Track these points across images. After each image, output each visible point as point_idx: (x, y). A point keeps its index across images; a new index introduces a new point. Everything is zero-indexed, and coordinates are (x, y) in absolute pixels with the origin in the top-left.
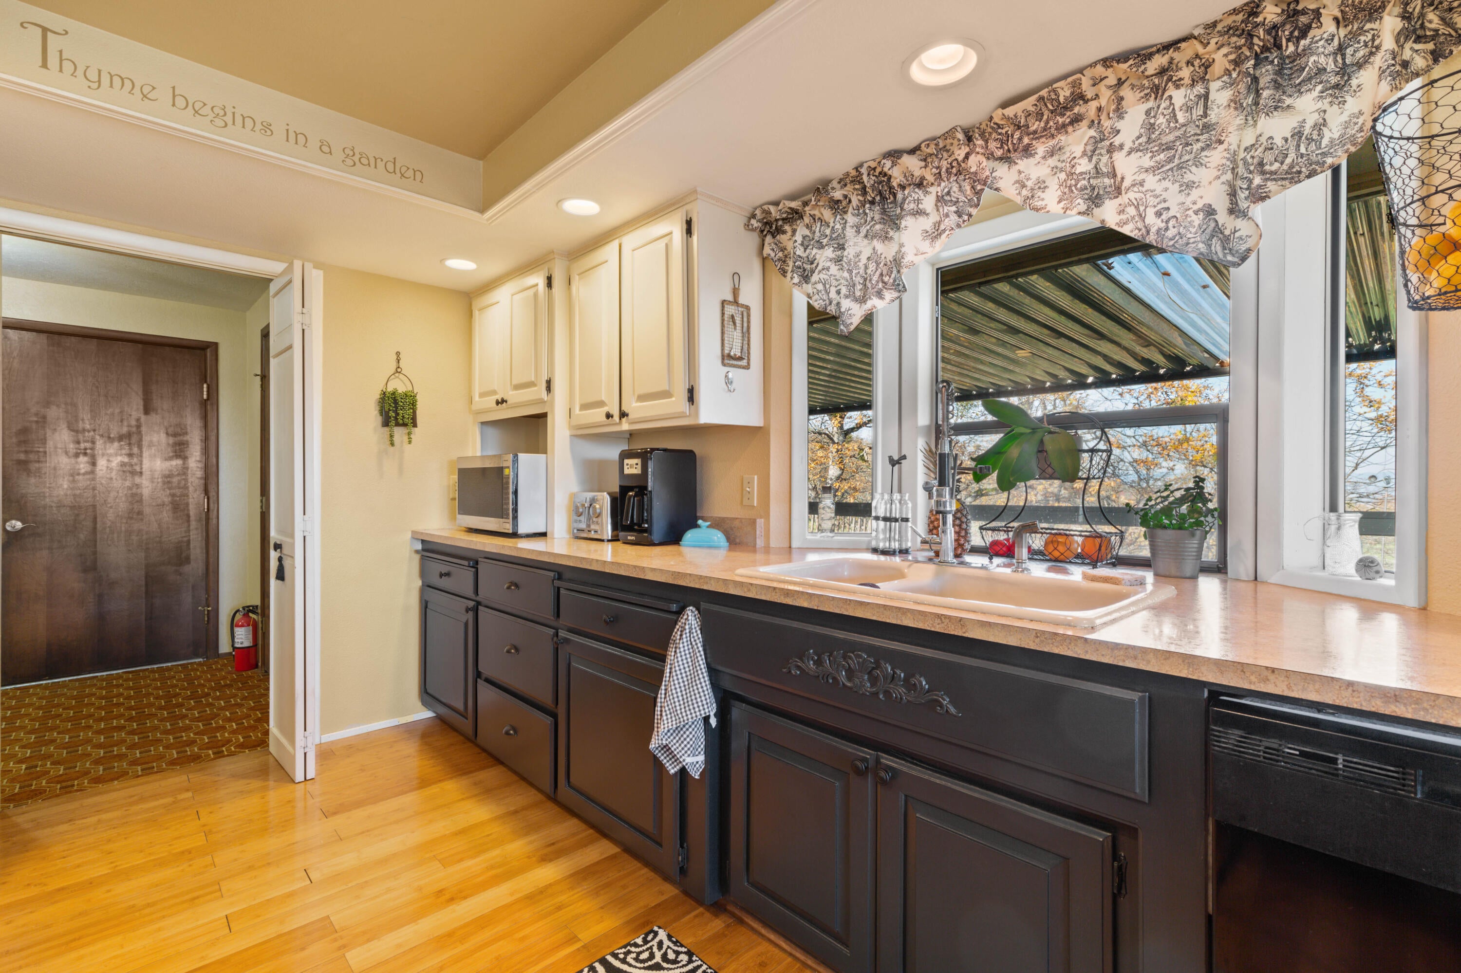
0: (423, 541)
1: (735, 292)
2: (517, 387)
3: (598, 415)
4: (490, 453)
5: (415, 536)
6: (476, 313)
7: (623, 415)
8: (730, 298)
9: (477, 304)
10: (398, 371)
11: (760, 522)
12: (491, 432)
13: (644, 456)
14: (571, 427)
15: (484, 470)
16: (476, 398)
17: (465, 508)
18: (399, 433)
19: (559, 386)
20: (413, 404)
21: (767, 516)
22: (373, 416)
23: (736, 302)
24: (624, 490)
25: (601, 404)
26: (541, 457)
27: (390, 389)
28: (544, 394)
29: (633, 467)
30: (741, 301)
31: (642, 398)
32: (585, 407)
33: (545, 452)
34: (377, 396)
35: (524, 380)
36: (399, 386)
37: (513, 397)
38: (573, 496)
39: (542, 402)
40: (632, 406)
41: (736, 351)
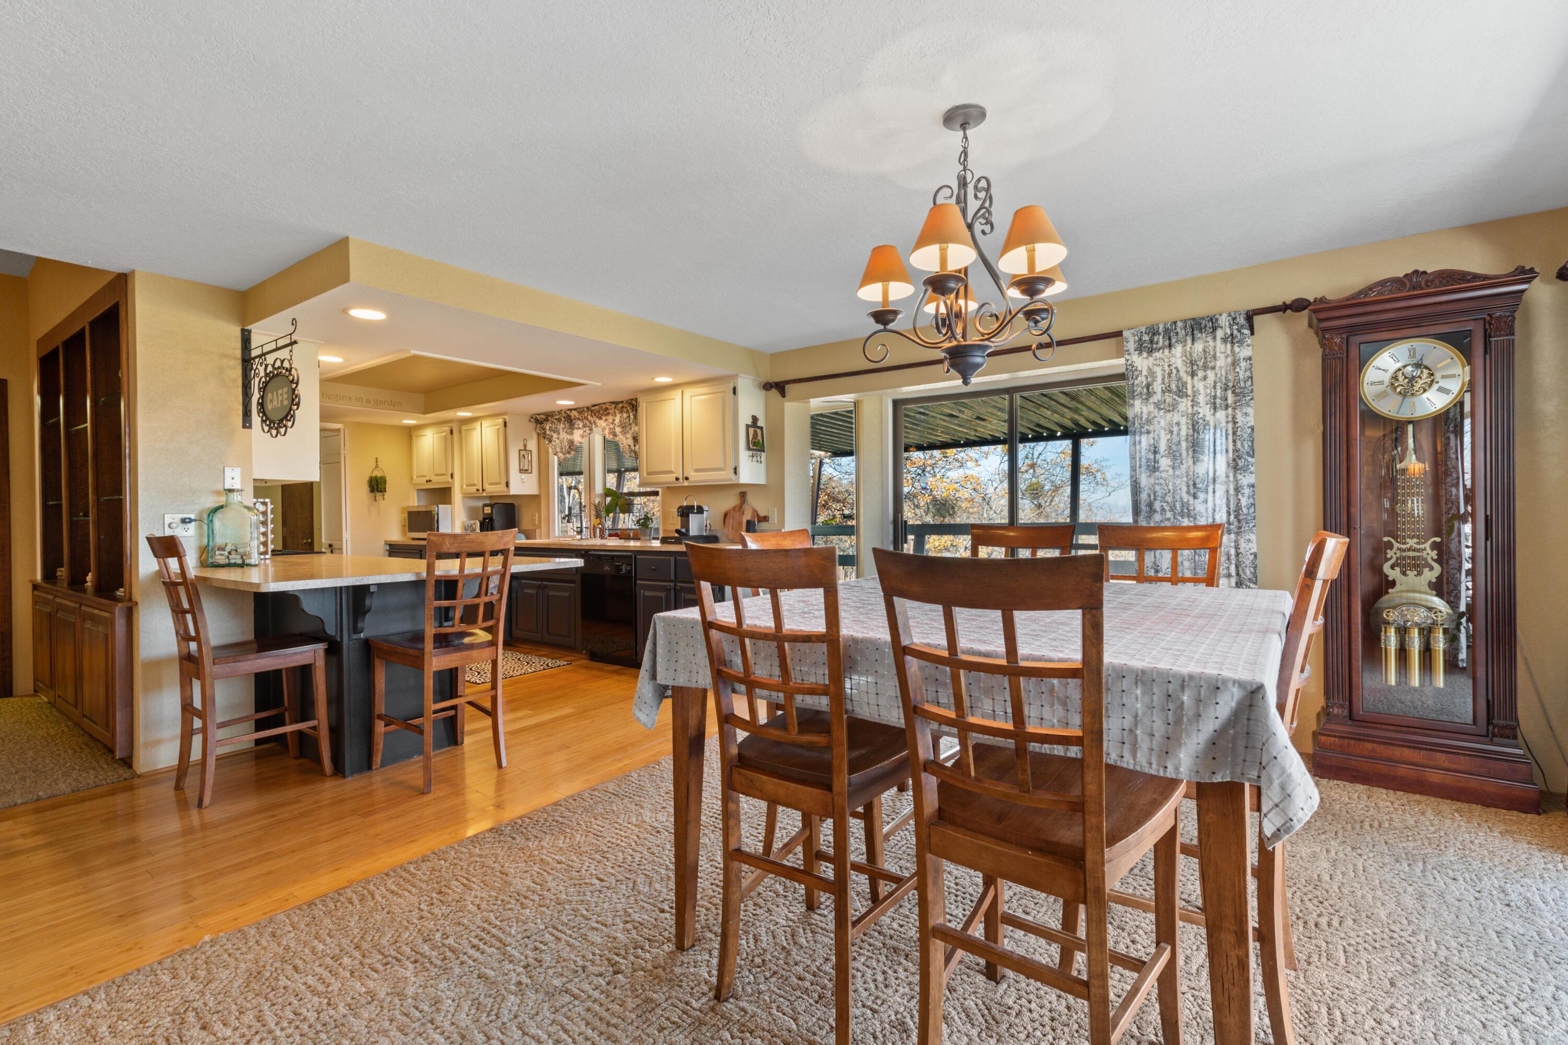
0: (390, 545)
1: (525, 446)
2: (437, 475)
3: (473, 489)
4: (422, 504)
5: (386, 543)
6: (414, 438)
7: (483, 490)
8: (522, 448)
9: (414, 434)
10: (377, 466)
11: (538, 531)
12: (421, 493)
13: (491, 506)
14: (462, 493)
15: (418, 512)
16: (415, 478)
17: (411, 529)
18: (378, 494)
19: (456, 476)
20: (385, 482)
21: (540, 528)
22: (366, 488)
23: (525, 450)
24: (485, 519)
25: (474, 485)
26: (449, 506)
27: (374, 475)
28: (450, 480)
29: (488, 510)
30: (528, 448)
31: (490, 484)
32: (468, 485)
33: (450, 503)
34: (367, 478)
35: (440, 472)
36: (377, 473)
37: (434, 478)
38: (463, 523)
39: (449, 482)
40: (487, 486)
41: (526, 468)
